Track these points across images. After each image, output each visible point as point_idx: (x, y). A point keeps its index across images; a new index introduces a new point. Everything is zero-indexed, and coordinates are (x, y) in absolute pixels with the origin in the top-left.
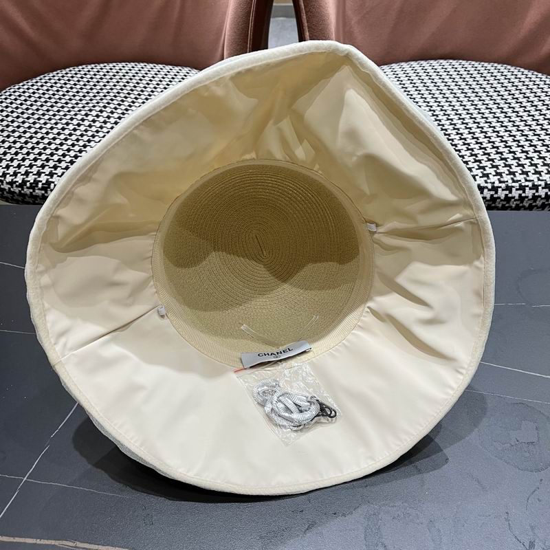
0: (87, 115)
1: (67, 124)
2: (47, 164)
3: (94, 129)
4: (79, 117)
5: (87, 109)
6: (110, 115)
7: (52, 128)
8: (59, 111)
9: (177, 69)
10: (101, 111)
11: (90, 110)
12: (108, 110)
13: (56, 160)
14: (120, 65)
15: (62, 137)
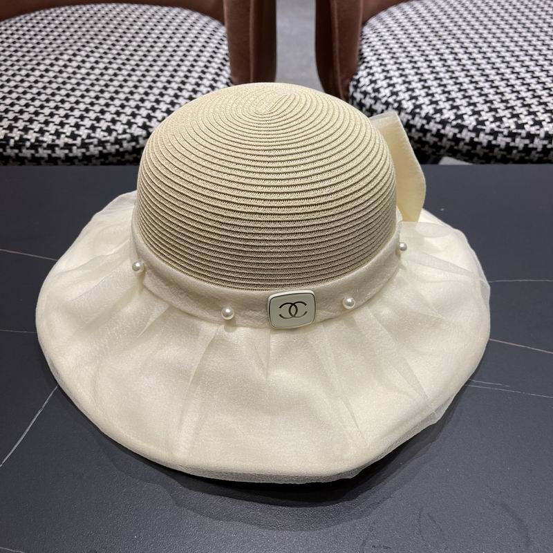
0: (57, 59)
1: (33, 70)
2: (6, 116)
3: (65, 75)
4: (48, 62)
5: (57, 52)
6: (85, 59)
7: (14, 75)
8: (23, 56)
9: (166, 9)
10: (74, 55)
11: (61, 54)
12: (83, 53)
13: (17, 111)
14: (99, 6)
15: (26, 84)
